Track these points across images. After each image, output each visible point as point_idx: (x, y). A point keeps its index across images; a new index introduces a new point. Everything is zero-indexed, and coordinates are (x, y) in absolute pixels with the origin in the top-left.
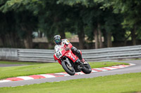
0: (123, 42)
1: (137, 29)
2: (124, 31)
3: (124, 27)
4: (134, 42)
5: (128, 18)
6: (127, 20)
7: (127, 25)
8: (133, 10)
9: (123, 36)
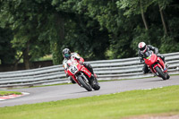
0: (14, 65)
1: (30, 49)
2: (14, 51)
3: (14, 46)
4: (27, 65)
5: (19, 34)
6: (18, 38)
7: (17, 43)
8: (24, 24)
9: (13, 57)
